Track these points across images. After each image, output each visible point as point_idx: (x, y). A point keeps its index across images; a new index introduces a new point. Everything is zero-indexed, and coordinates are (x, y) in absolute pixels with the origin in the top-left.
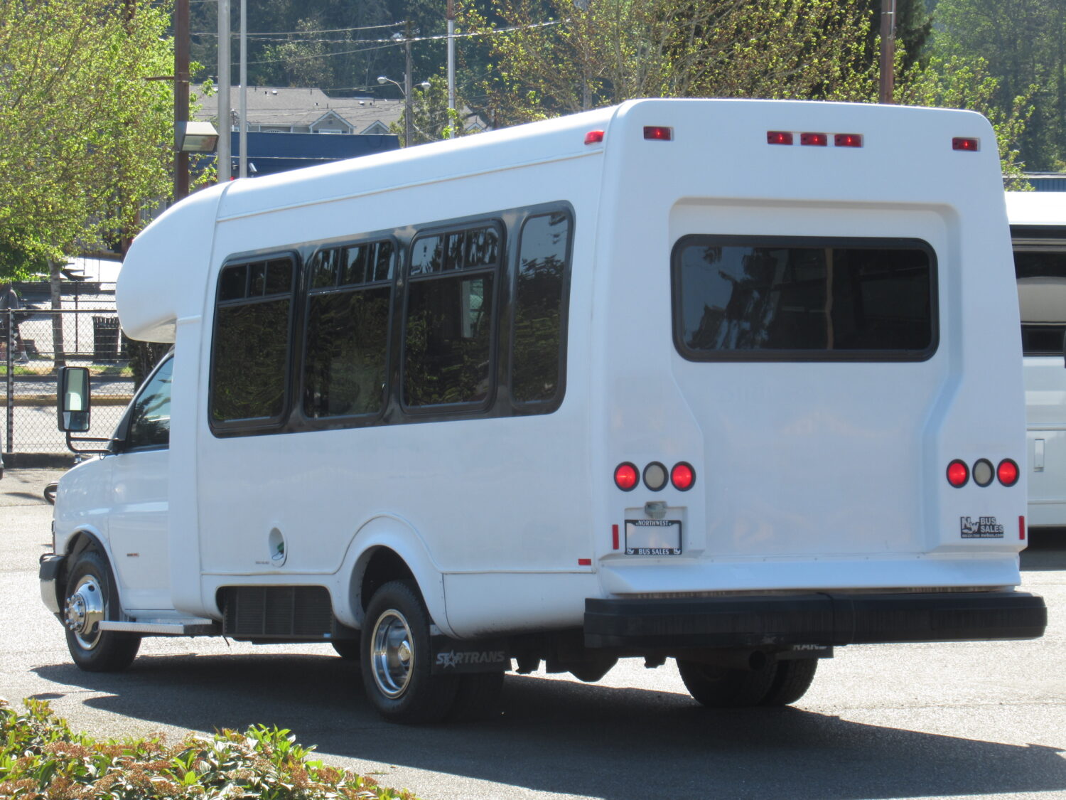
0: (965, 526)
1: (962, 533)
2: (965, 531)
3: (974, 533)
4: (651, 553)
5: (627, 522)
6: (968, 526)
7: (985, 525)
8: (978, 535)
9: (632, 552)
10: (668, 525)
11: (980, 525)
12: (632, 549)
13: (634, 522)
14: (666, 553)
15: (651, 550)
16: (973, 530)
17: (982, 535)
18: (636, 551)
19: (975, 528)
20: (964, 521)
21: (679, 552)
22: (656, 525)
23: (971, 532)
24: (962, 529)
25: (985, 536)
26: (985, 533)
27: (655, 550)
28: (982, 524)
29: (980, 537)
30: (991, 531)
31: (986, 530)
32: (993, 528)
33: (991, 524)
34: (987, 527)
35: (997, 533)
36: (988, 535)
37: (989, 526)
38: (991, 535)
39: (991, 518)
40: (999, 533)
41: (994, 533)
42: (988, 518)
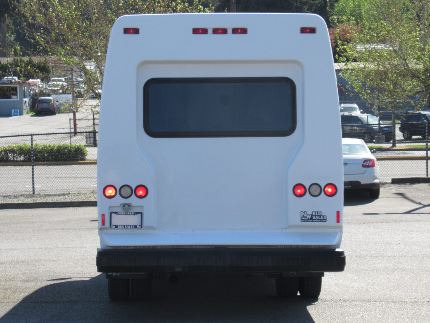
0: (303, 216)
1: (301, 219)
2: (303, 218)
3: (309, 219)
4: (124, 227)
5: (111, 213)
6: (305, 215)
7: (315, 216)
8: (311, 220)
9: (114, 227)
10: (135, 214)
11: (312, 215)
12: (114, 226)
13: (116, 213)
14: (132, 227)
15: (124, 226)
16: (308, 218)
17: (313, 220)
18: (116, 227)
19: (309, 217)
20: (302, 214)
21: (140, 227)
22: (128, 214)
23: (307, 219)
24: (301, 217)
25: (315, 221)
26: (315, 219)
27: (127, 226)
28: (313, 215)
29: (312, 221)
30: (319, 218)
31: (316, 218)
32: (320, 217)
33: (319, 215)
34: (317, 216)
35: (323, 219)
36: (317, 220)
37: (318, 216)
38: (318, 221)
39: (319, 212)
40: (324, 219)
41: (321, 220)
42: (317, 212)
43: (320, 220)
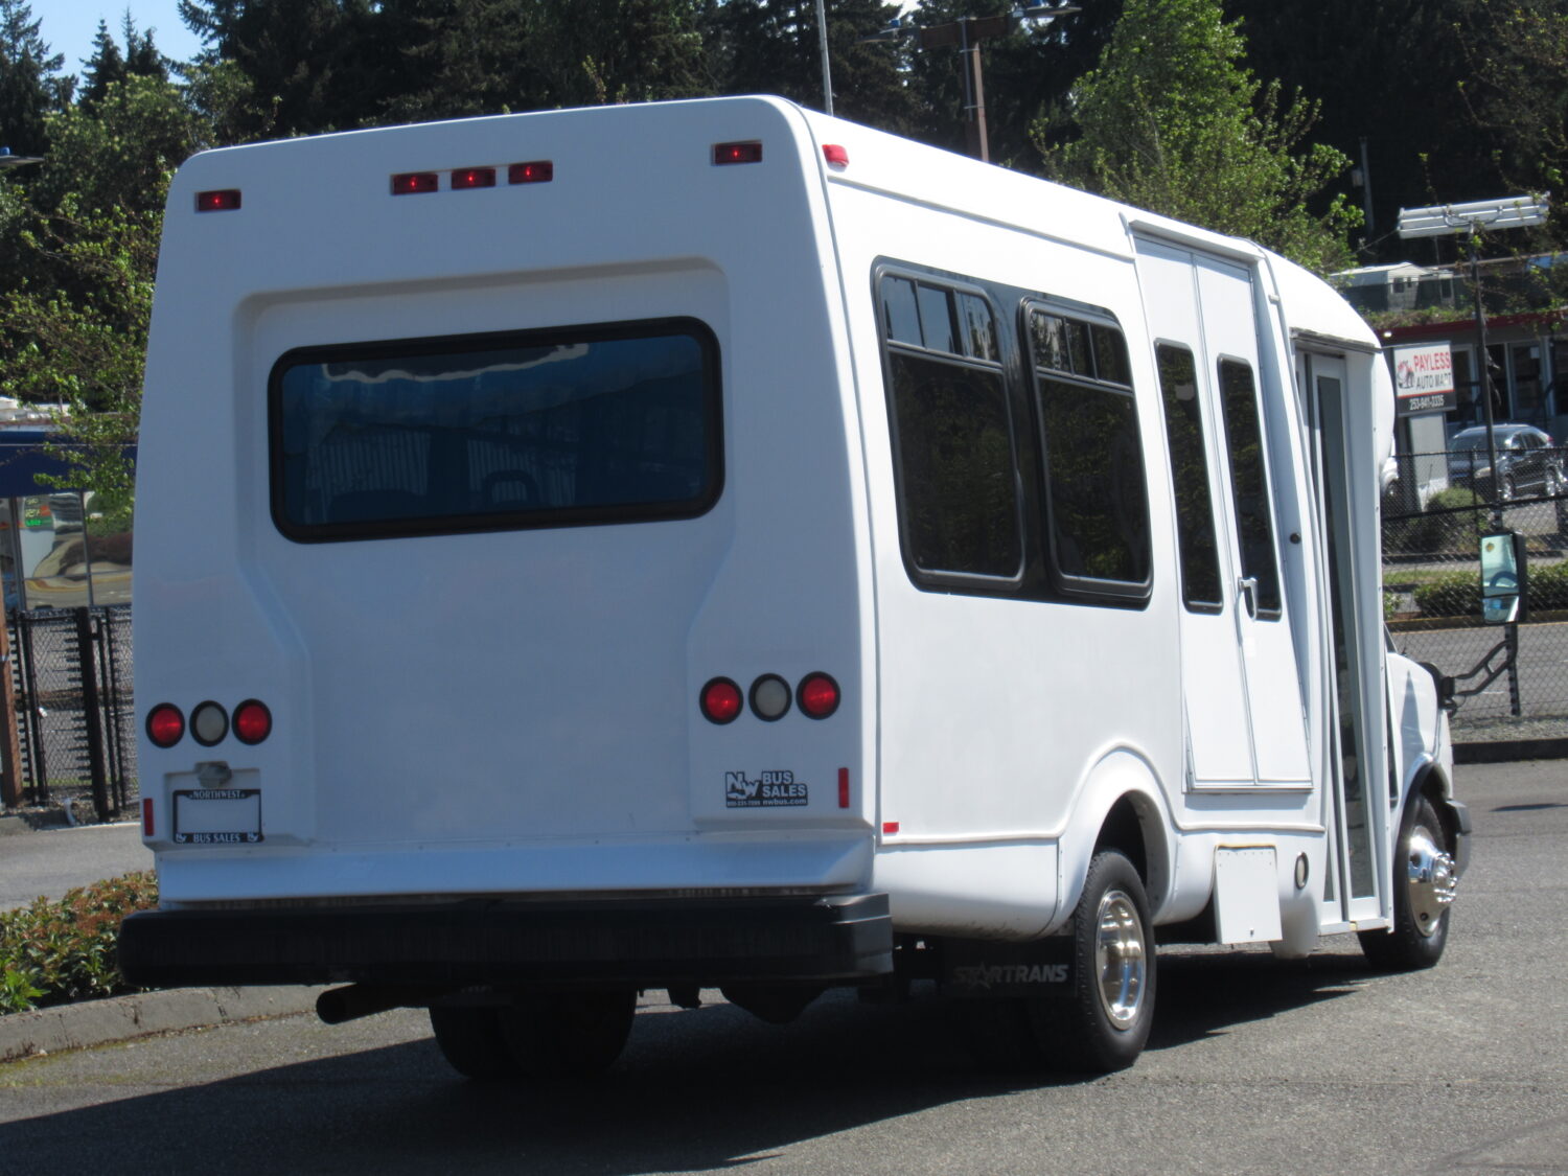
0: (733, 786)
1: (729, 799)
2: (733, 796)
3: (750, 798)
4: (212, 840)
5: (177, 793)
6: (738, 786)
7: (772, 786)
8: (759, 802)
9: (184, 839)
10: (240, 798)
11: (761, 785)
12: (183, 835)
13: (187, 793)
14: (235, 839)
15: (212, 835)
16: (747, 793)
17: (765, 802)
18: (189, 838)
19: (752, 790)
20: (731, 779)
21: (256, 838)
22: (221, 798)
23: (744, 797)
24: (727, 793)
25: (770, 802)
26: (771, 798)
27: (219, 835)
28: (764, 782)
29: (762, 805)
30: (783, 795)
31: (774, 793)
32: (787, 791)
33: (782, 783)
34: (776, 788)
35: (794, 798)
36: (776, 802)
37: (779, 786)
38: (781, 802)
39: (783, 773)
40: (798, 797)
41: (789, 798)
42: (777, 773)
43: (786, 802)
